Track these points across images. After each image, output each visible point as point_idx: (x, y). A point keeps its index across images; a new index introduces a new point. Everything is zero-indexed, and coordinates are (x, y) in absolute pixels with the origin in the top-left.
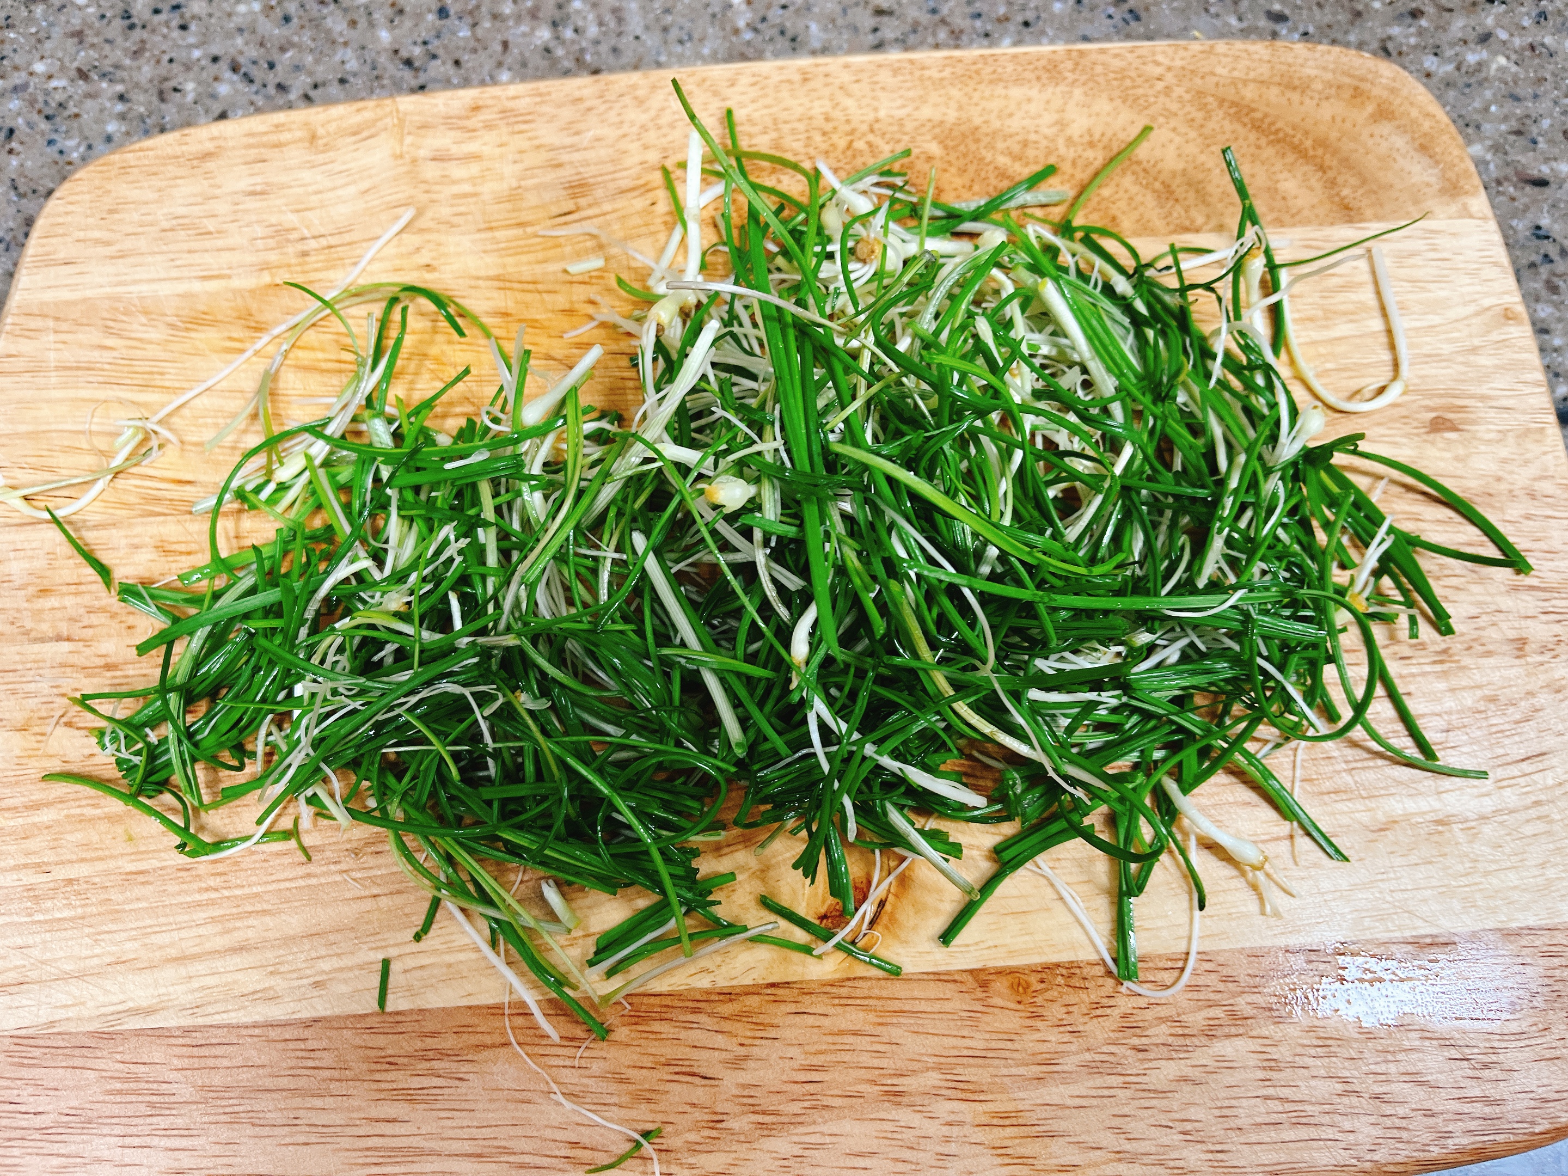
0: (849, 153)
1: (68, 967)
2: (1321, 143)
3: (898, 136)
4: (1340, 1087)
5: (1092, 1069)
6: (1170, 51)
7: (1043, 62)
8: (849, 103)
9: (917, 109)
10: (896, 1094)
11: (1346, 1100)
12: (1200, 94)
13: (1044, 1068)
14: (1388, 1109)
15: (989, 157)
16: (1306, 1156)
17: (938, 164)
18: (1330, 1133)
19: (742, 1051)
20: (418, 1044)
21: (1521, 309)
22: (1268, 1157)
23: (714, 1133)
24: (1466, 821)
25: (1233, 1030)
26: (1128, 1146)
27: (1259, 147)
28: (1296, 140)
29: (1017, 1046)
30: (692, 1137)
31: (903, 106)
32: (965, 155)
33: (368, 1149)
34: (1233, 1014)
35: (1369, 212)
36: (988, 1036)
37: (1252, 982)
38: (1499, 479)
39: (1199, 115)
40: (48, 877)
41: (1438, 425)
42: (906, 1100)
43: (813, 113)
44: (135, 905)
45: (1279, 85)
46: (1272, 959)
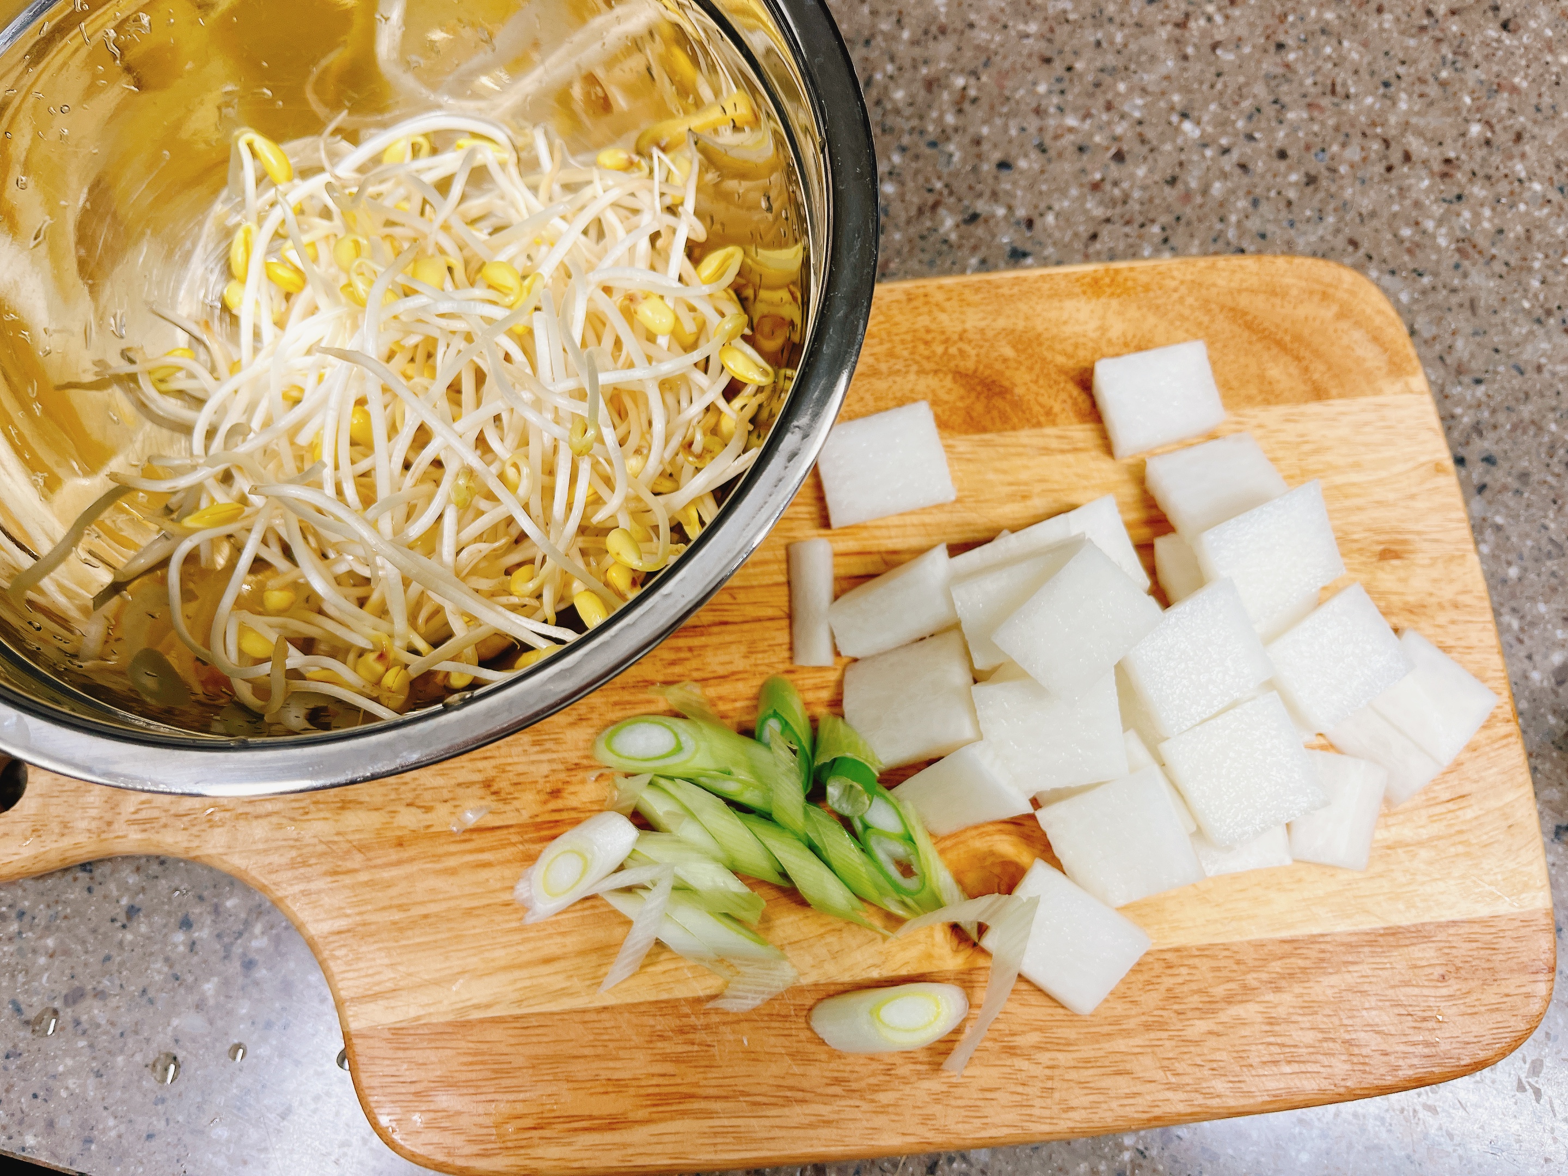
0: (945, 358)
1: (426, 977)
2: (1297, 338)
3: (981, 343)
4: (1320, 1036)
5: (1148, 1027)
7: (1088, 280)
8: (943, 317)
9: (994, 320)
10: (1010, 1048)
11: (1325, 1045)
12: (1207, 301)
14: (1356, 1051)
15: (1049, 355)
16: (1299, 1085)
17: (1012, 364)
18: (1315, 1068)
20: (678, 1022)
21: (1449, 463)
22: (1272, 1085)
23: (888, 1078)
24: (1408, 845)
25: (1245, 998)
26: (1173, 1080)
27: (1250, 343)
28: (1278, 337)
30: (872, 1081)
31: (984, 319)
32: (1031, 356)
33: (648, 1095)
34: (1245, 987)
35: (1334, 392)
37: (1257, 963)
38: (1431, 594)
39: (1206, 319)
40: (409, 914)
41: (1387, 554)
42: (1018, 1052)
43: (916, 326)
44: (473, 932)
45: (1265, 292)
46: (1270, 948)
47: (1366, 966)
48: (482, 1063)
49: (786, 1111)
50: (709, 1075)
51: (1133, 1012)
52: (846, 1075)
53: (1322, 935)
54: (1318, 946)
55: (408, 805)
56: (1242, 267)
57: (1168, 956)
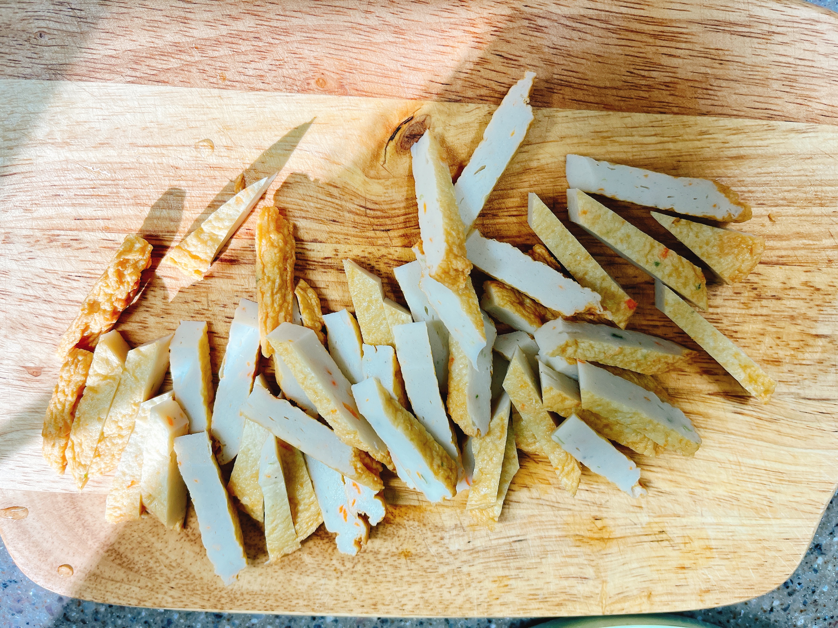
1: (831, 160)
5: (286, 32)
6: (164, 604)
7: (238, 603)
12: (149, 577)
13: (314, 36)
19: (478, 68)
29: (328, 50)
31: (322, 585)
33: (686, 42)
34: (202, 51)
35: (60, 498)
36: (342, 58)
37: (189, 68)
39: (152, 564)
40: (835, 209)
41: (36, 371)
42: (393, 29)
43: (373, 586)
44: (791, 188)
45: (103, 578)
46: (176, 79)
47: (102, 52)
48: (804, 89)
49: (583, 12)
50: (636, 49)
51: (296, 45)
52: (531, 33)
53: (133, 83)
54: (138, 74)
55: (818, 290)
56: (118, 597)
57: (262, 86)
